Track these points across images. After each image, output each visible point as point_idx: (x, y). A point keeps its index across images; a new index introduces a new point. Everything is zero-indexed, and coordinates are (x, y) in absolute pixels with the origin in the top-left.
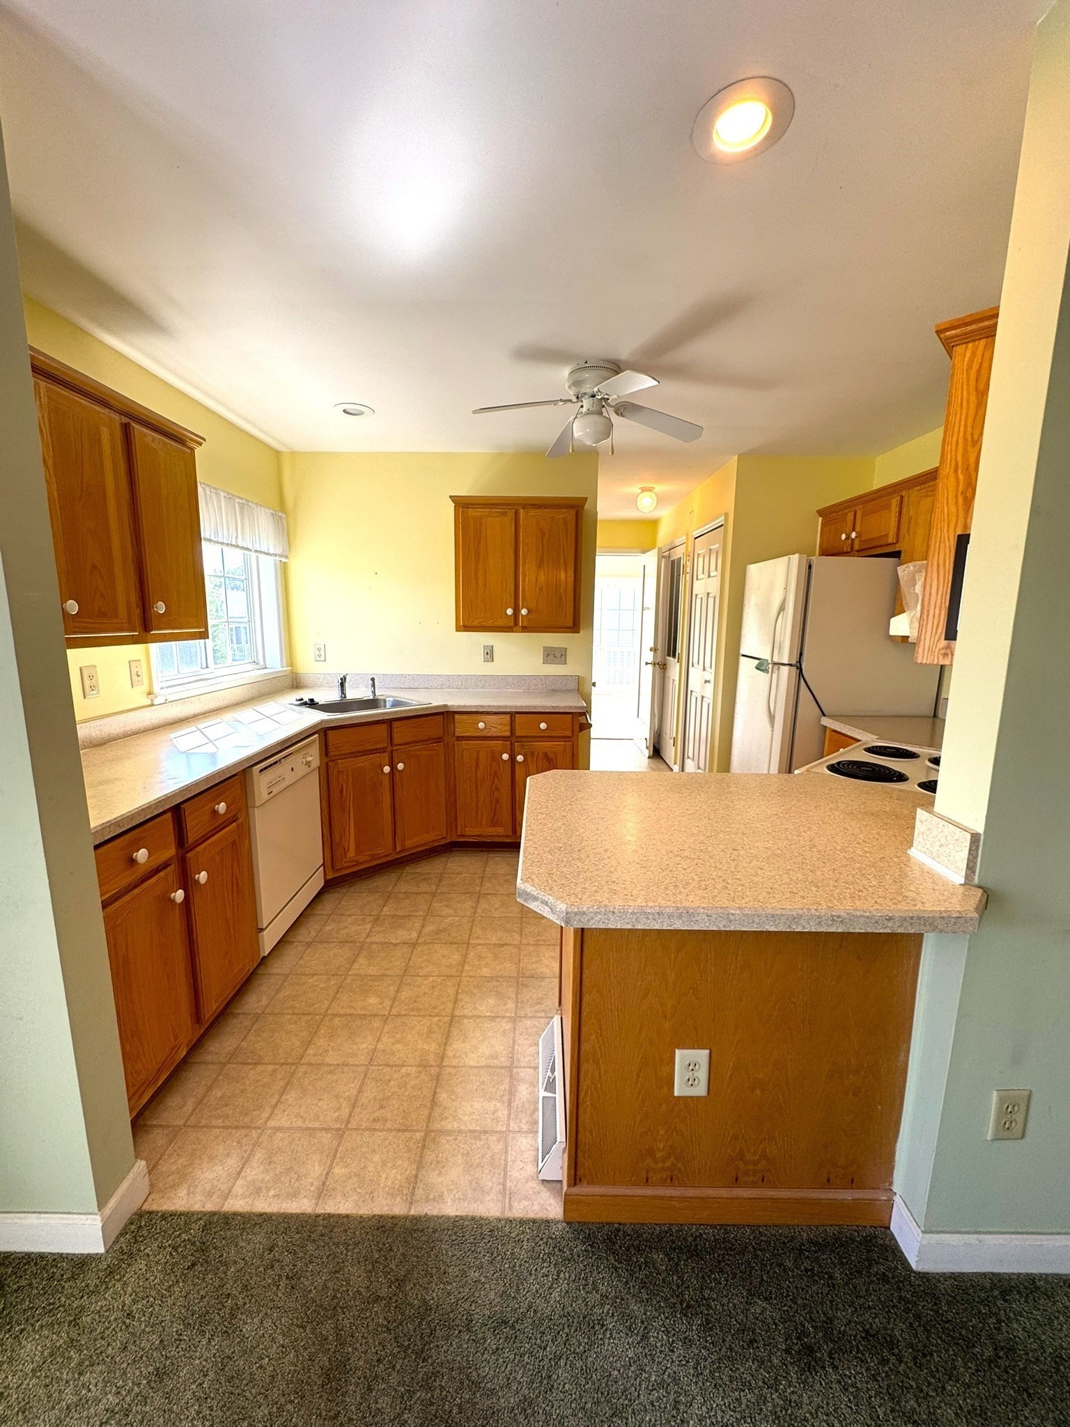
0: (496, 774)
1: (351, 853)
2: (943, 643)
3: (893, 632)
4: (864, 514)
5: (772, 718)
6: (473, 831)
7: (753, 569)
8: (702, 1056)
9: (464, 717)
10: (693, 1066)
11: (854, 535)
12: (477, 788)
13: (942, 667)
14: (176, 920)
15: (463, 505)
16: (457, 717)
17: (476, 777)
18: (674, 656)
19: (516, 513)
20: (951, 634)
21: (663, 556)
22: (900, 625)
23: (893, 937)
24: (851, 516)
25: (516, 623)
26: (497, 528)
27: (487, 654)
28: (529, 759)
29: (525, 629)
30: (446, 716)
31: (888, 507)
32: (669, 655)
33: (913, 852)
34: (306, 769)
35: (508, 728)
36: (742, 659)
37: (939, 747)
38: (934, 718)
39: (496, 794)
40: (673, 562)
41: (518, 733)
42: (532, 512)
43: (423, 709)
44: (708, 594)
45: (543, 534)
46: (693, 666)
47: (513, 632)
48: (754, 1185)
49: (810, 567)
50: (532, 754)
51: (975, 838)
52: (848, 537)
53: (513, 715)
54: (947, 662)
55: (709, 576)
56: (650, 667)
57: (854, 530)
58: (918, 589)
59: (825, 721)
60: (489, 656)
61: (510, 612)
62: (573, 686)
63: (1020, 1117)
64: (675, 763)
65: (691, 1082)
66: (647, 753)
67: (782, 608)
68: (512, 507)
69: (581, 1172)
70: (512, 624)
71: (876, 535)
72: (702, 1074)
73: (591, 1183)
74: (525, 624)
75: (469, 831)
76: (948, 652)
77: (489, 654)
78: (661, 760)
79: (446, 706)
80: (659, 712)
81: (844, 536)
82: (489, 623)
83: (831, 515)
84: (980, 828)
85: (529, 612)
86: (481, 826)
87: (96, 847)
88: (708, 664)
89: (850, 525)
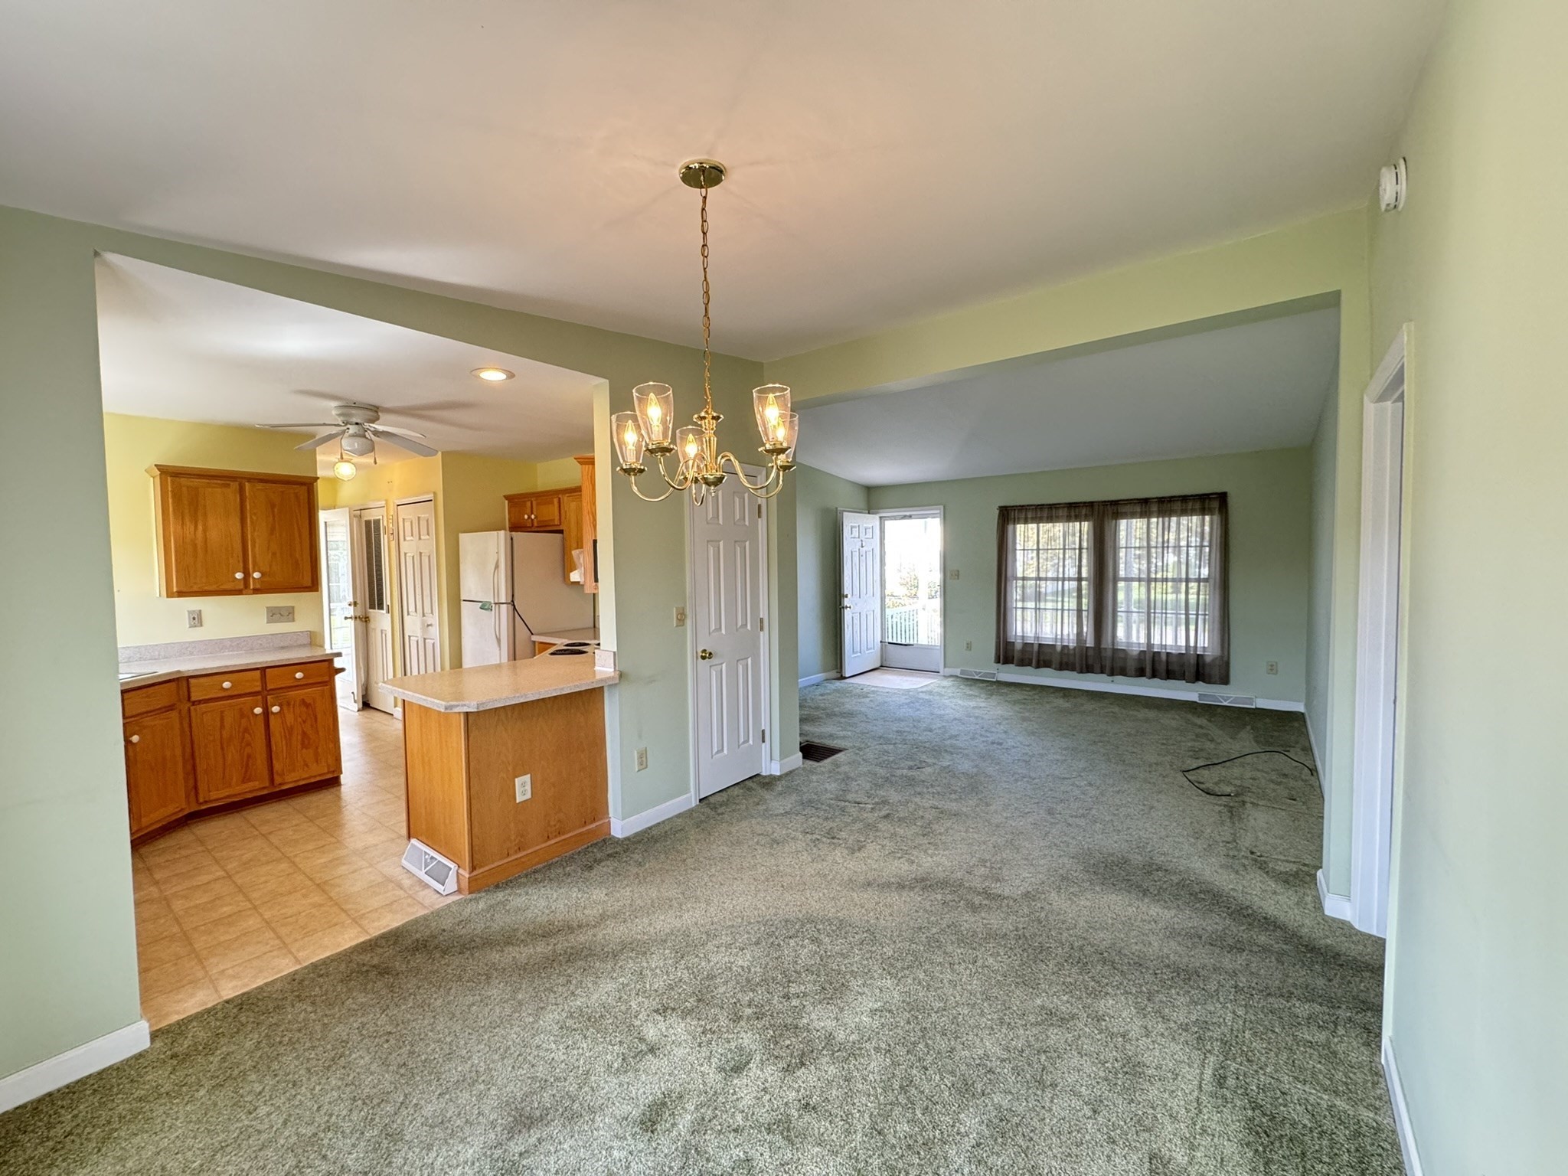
0: (246, 730)
2: (594, 584)
3: (572, 580)
4: (538, 504)
5: (499, 640)
6: (218, 794)
7: (465, 538)
8: (527, 778)
9: (203, 680)
10: (523, 785)
11: (533, 517)
12: (222, 748)
13: (594, 594)
15: (170, 473)
16: (192, 681)
17: (221, 737)
18: (381, 607)
19: (241, 485)
20: (596, 580)
21: (355, 516)
22: (575, 576)
23: (594, 689)
24: (529, 504)
25: (247, 586)
26: (220, 498)
27: (194, 619)
28: (285, 708)
29: (256, 591)
30: (180, 683)
31: (553, 503)
32: (372, 607)
33: (597, 668)
35: (259, 683)
36: (462, 603)
37: (599, 639)
38: (595, 627)
39: (248, 750)
40: (368, 523)
41: (269, 687)
42: (260, 486)
43: (148, 678)
44: (421, 553)
45: (273, 506)
46: (408, 614)
47: (242, 594)
48: (556, 837)
49: (512, 539)
50: (289, 704)
51: (614, 653)
52: (529, 517)
53: (263, 670)
54: (595, 592)
55: (420, 539)
56: (351, 622)
57: (532, 513)
58: (581, 559)
59: (534, 638)
60: (196, 621)
61: (239, 575)
62: (306, 641)
63: (644, 759)
64: (395, 706)
65: (524, 793)
66: (355, 707)
67: (497, 567)
68: (234, 480)
69: (475, 863)
70: (242, 587)
71: (545, 519)
72: (528, 787)
73: (481, 867)
74: (258, 586)
75: (214, 795)
76: (596, 588)
77: (197, 619)
78: (372, 711)
79: (179, 672)
80: (364, 664)
81: (526, 517)
82: (213, 588)
83: (515, 501)
84: (615, 650)
85: (263, 574)
86: (230, 786)
88: (427, 610)
89: (529, 510)
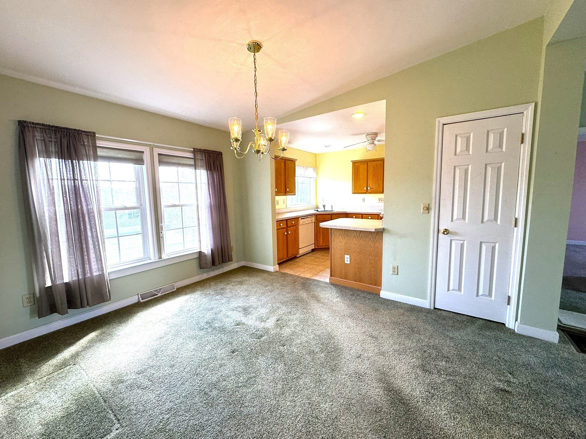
1: (321, 243)
8: (349, 256)
9: (350, 215)
10: (347, 258)
14: (285, 237)
15: (354, 163)
19: (368, 163)
25: (367, 192)
26: (363, 168)
29: (369, 193)
30: (346, 214)
34: (311, 222)
35: (361, 217)
42: (372, 163)
43: (340, 212)
45: (374, 168)
53: (362, 214)
61: (365, 188)
65: (347, 261)
68: (366, 162)
69: (332, 275)
70: (366, 192)
72: (349, 260)
77: (363, 200)
79: (346, 212)
82: (360, 192)
85: (370, 189)
87: (277, 221)
